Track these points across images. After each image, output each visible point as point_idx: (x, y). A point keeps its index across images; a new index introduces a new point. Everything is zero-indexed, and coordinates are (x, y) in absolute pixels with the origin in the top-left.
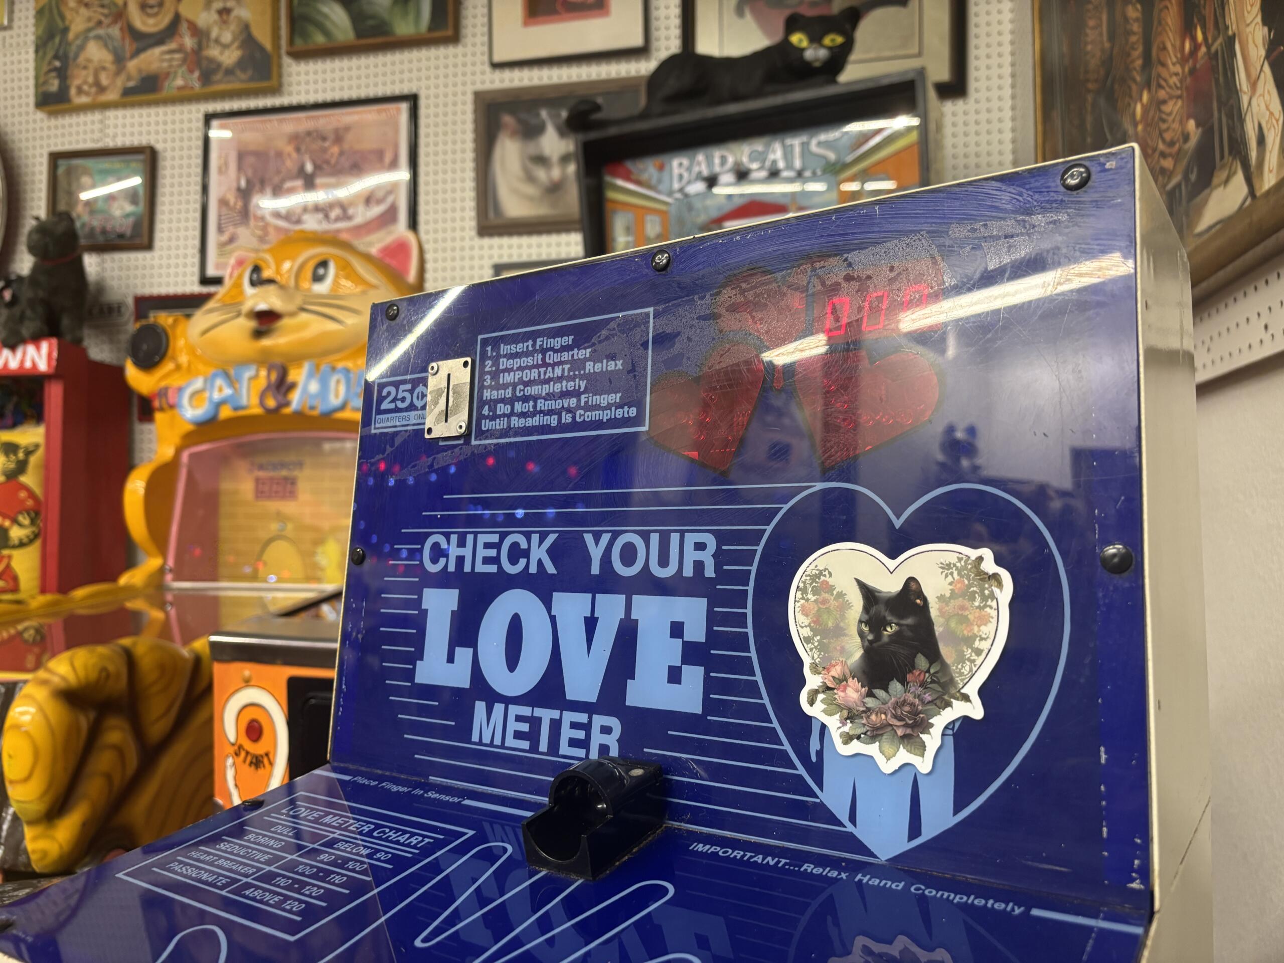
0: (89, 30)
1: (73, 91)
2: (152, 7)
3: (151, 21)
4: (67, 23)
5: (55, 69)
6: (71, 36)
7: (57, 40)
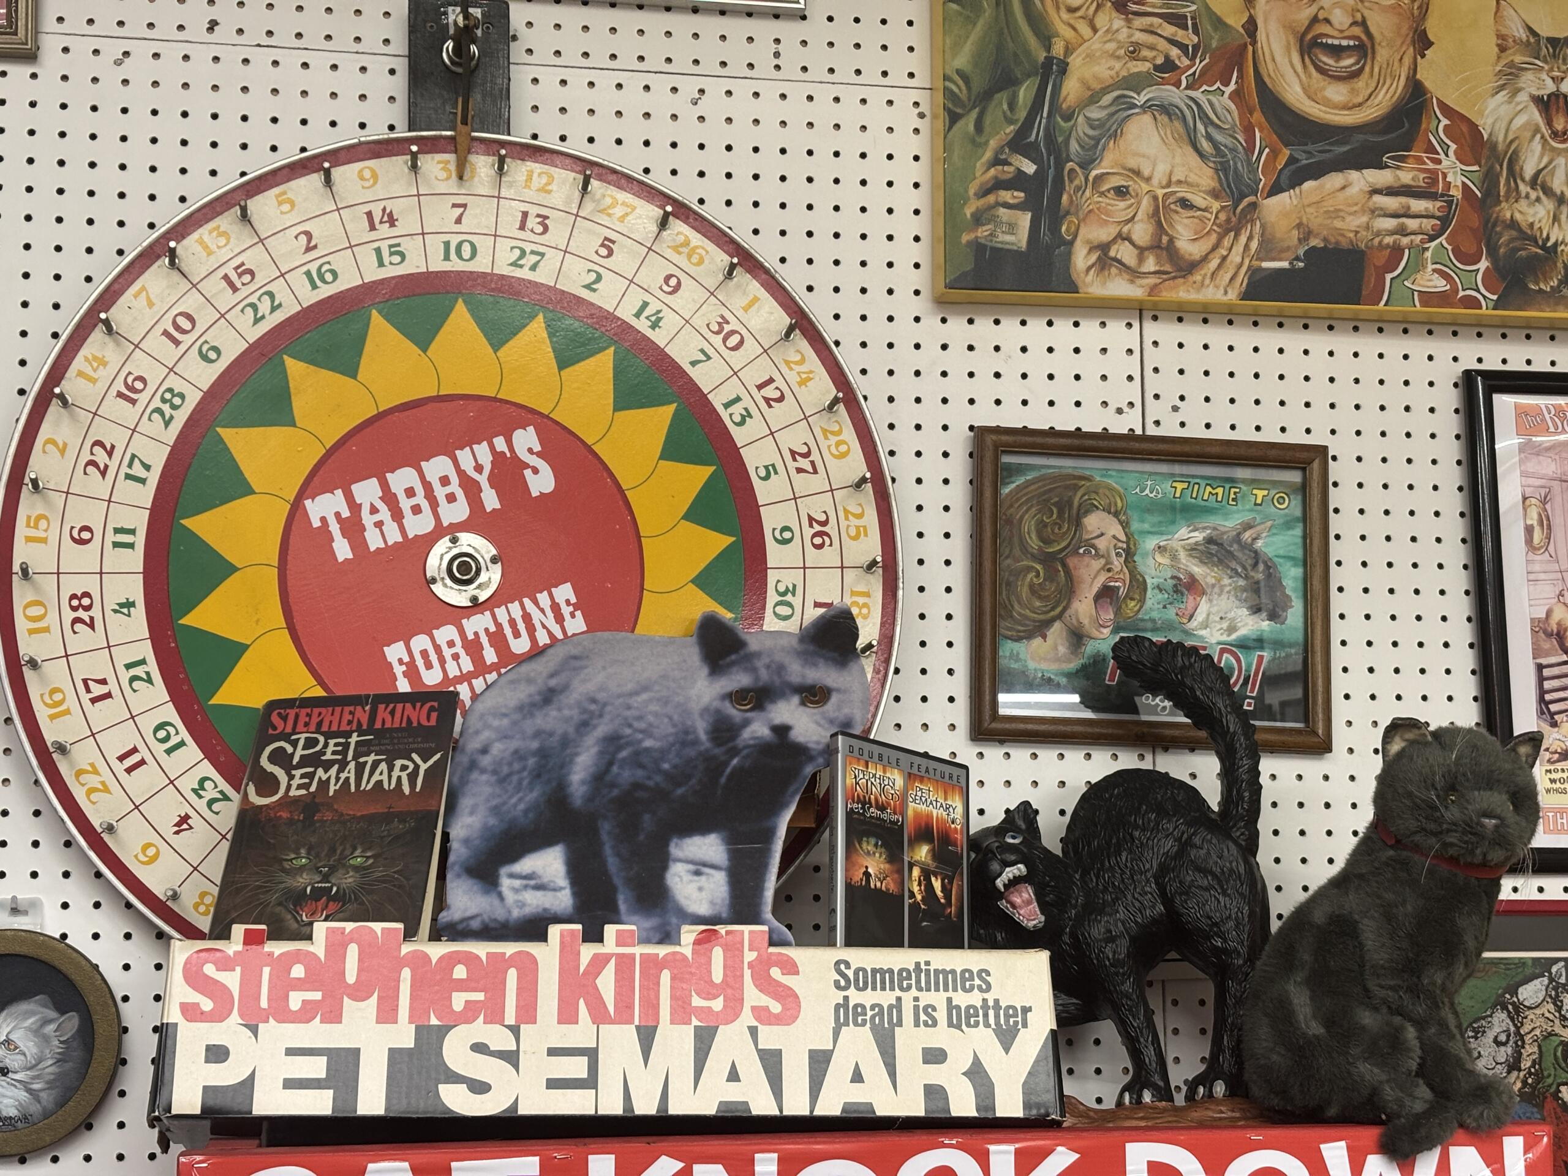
0: (1135, 83)
1: (1081, 259)
2: (1337, 51)
3: (1337, 92)
4: (1058, 49)
5: (1018, 181)
6: (1071, 89)
7: (1025, 93)
